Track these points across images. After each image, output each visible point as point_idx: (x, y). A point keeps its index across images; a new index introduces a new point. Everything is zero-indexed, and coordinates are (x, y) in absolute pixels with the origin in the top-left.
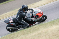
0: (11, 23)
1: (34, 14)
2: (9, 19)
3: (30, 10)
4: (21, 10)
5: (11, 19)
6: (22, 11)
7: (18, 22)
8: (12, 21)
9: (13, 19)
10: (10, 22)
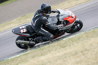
0: (23, 33)
1: (61, 18)
2: (21, 28)
3: (54, 12)
4: (39, 12)
5: (24, 27)
6: (40, 14)
7: (34, 32)
8: (25, 30)
9: (27, 28)
10: (22, 31)
